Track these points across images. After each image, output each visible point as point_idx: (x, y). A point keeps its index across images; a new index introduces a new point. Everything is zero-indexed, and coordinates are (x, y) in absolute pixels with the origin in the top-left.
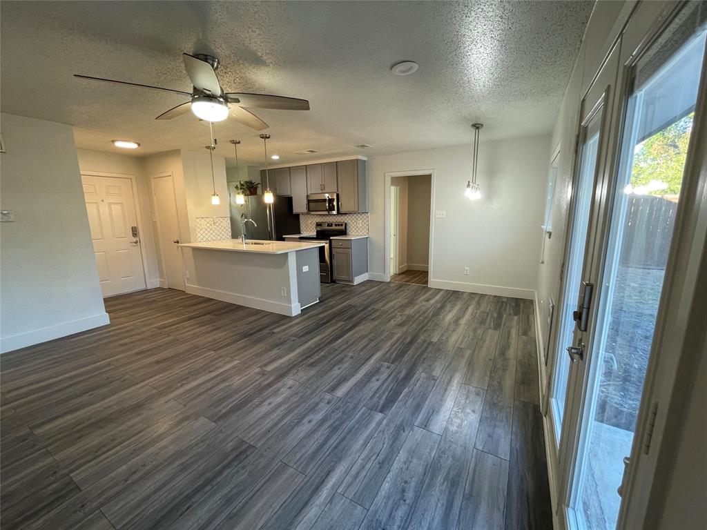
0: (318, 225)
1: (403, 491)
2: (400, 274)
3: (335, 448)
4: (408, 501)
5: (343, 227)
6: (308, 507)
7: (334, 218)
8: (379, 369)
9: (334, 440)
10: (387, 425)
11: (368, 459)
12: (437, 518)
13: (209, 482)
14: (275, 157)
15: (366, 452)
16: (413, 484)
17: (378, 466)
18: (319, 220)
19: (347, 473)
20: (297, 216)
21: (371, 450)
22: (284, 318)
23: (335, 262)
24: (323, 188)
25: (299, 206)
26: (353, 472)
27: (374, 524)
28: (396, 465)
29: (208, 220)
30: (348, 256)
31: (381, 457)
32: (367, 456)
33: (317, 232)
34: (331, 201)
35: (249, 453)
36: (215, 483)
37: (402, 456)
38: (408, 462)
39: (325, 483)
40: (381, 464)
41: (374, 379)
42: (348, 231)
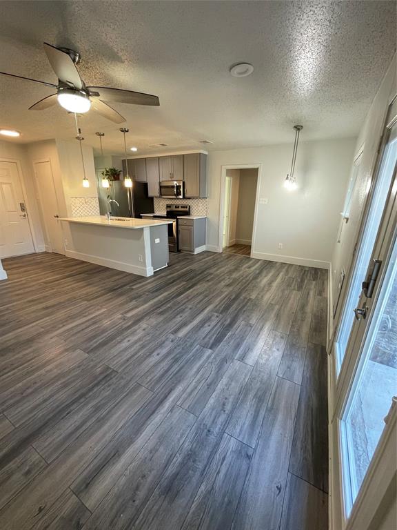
0: (168, 206)
1: (224, 404)
2: (229, 247)
3: (176, 373)
4: (227, 412)
5: (188, 209)
6: (155, 415)
7: (180, 202)
8: (211, 317)
9: (176, 368)
10: (214, 358)
11: (199, 382)
12: (247, 423)
13: (83, 395)
14: (134, 149)
15: (198, 377)
16: (231, 400)
17: (206, 387)
18: (169, 202)
19: (184, 391)
20: (152, 199)
21: (202, 376)
22: (141, 278)
23: (180, 236)
24: (172, 176)
25: (153, 191)
26: (189, 390)
27: (202, 427)
28: (220, 386)
29: (81, 200)
30: (190, 232)
31: (209, 381)
32: (199, 380)
33: (167, 212)
34: (178, 187)
35: (113, 376)
36: (87, 396)
37: (224, 380)
38: (228, 385)
39: (168, 398)
40: (209, 386)
41: (206, 325)
42: (191, 212)
